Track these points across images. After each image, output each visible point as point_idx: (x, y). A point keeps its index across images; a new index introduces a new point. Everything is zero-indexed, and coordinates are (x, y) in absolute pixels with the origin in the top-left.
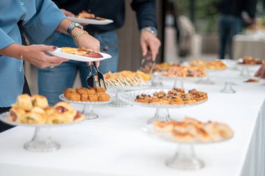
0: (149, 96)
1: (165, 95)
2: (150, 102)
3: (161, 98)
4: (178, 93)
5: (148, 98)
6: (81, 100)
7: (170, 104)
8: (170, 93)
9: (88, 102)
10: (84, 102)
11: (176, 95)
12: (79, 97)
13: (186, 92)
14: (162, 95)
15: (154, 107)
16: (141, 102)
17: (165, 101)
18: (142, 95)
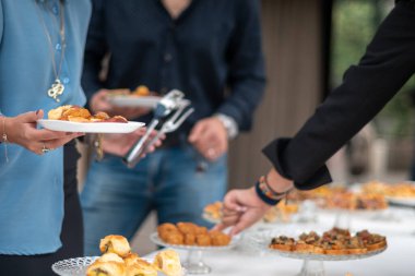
0: (292, 240)
1: (317, 238)
2: (293, 249)
3: (310, 243)
4: (339, 236)
5: (290, 243)
6: (184, 242)
7: (325, 253)
8: (326, 235)
9: (196, 247)
10: (188, 247)
11: (335, 238)
12: (181, 238)
13: (353, 235)
14: (313, 239)
15: (300, 258)
16: (279, 248)
17: (317, 249)
18: (281, 238)
